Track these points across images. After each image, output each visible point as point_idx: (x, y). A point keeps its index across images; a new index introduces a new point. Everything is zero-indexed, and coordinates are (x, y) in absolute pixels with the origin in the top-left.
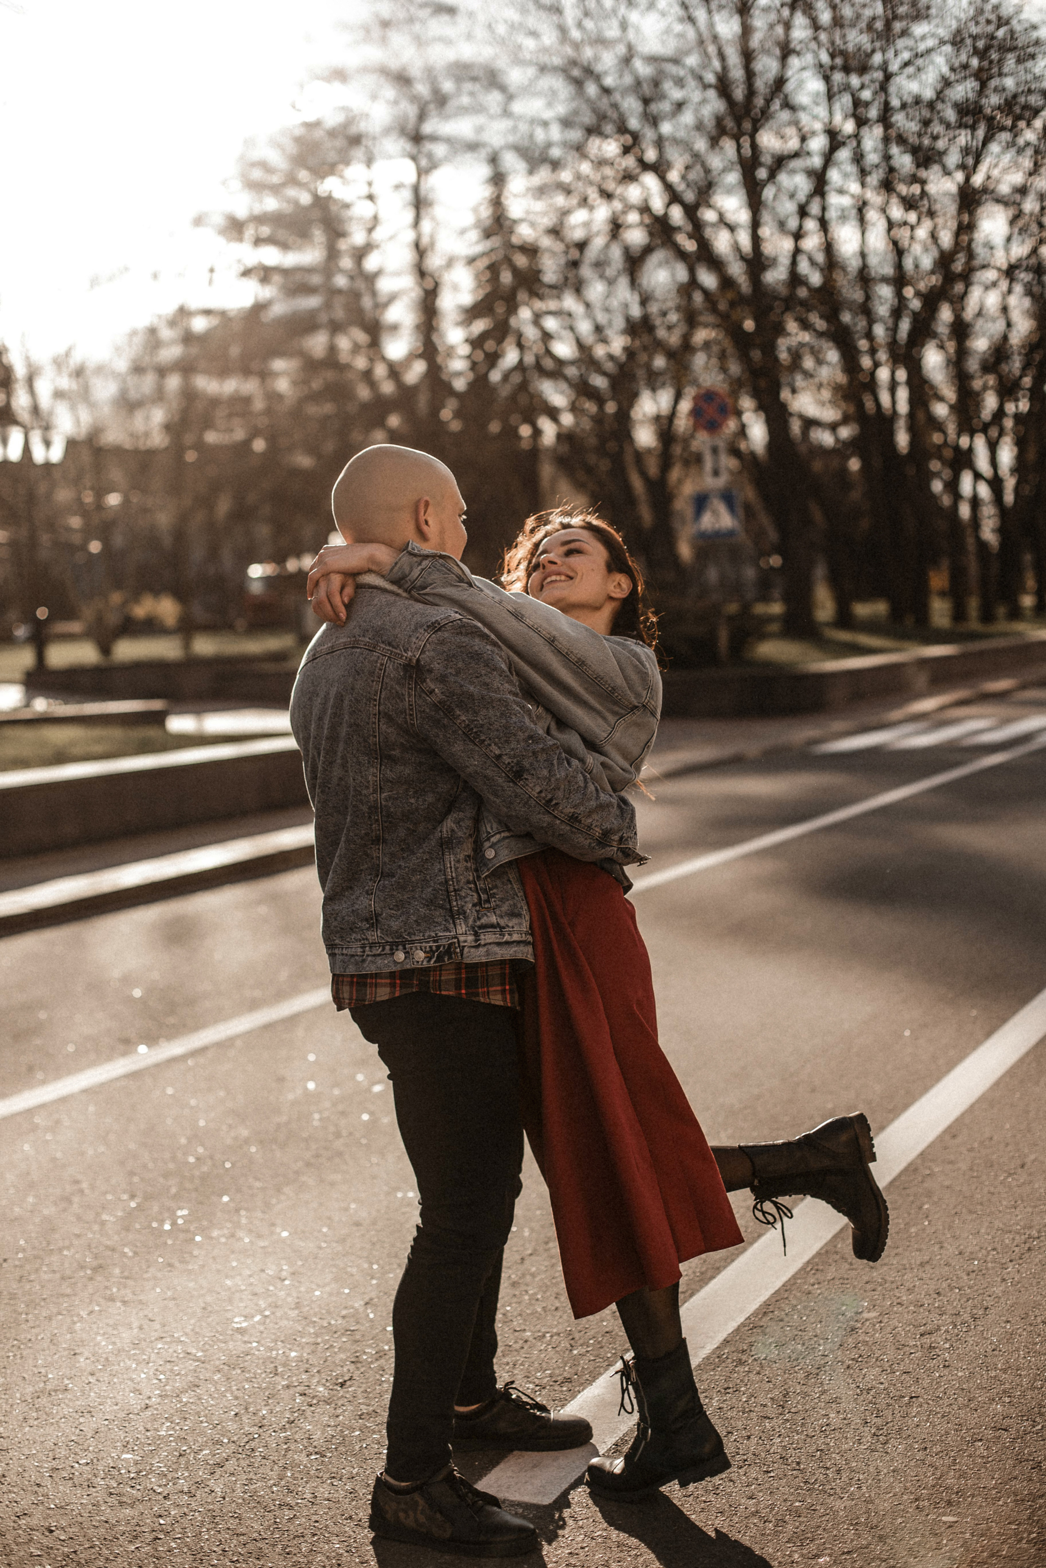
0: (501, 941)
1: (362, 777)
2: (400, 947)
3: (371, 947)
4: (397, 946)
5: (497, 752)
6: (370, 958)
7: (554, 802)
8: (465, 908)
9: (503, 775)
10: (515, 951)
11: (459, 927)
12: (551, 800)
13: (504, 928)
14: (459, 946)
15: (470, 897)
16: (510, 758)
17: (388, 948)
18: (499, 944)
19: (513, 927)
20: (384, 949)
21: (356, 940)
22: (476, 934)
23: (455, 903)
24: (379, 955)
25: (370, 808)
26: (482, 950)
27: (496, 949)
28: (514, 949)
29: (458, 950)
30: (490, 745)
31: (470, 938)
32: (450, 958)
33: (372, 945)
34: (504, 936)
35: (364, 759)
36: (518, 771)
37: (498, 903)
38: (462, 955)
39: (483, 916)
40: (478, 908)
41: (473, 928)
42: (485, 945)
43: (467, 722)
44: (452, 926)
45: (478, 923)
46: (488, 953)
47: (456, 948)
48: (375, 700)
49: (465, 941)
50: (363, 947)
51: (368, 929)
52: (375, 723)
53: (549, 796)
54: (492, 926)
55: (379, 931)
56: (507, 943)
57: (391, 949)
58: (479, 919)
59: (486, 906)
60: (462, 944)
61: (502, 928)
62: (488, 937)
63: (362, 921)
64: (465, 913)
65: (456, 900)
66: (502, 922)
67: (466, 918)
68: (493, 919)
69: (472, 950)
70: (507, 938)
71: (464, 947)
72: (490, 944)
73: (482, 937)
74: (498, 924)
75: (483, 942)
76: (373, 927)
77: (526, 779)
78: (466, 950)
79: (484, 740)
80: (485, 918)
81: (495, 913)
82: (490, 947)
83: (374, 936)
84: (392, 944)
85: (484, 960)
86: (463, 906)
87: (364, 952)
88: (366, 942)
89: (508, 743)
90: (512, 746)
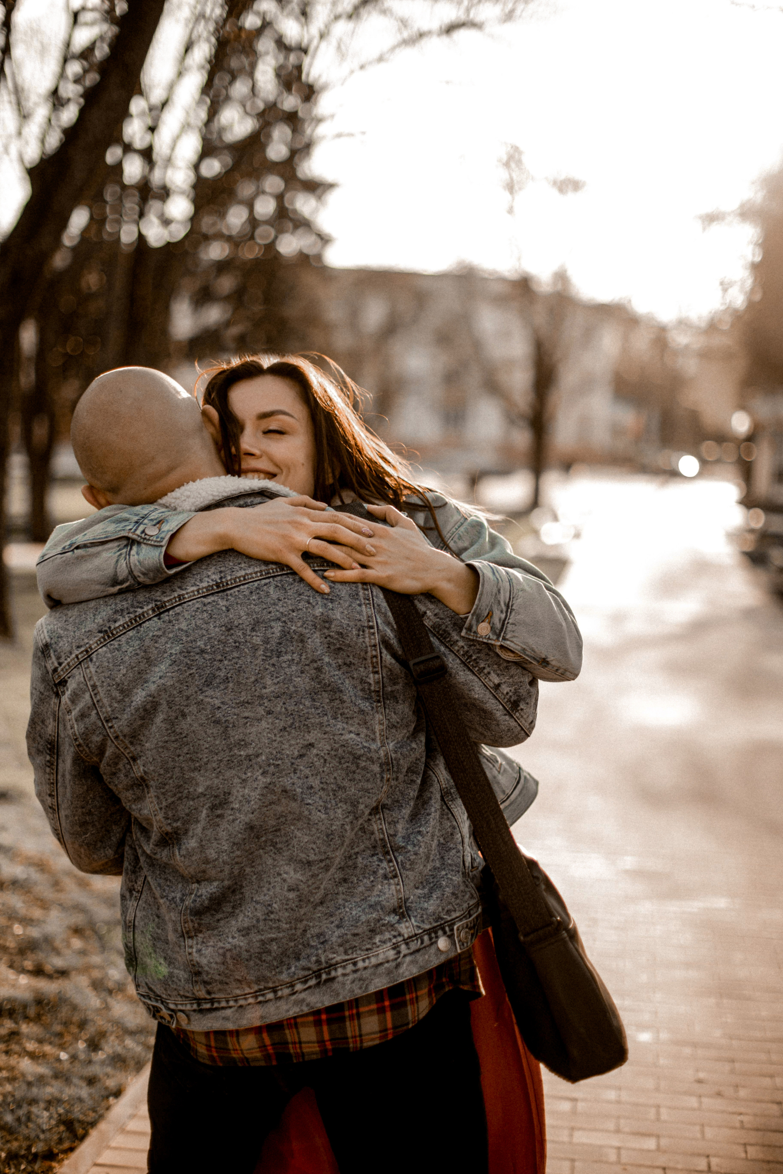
1: (367, 728)
2: (440, 933)
3: (407, 944)
4: (436, 933)
5: (497, 681)
6: (408, 959)
9: (501, 707)
16: (508, 686)
17: (426, 938)
20: (422, 943)
21: (384, 942)
24: (418, 951)
25: (381, 766)
30: (489, 673)
33: (407, 942)
35: (365, 705)
36: (515, 701)
43: (466, 648)
48: (372, 627)
50: (395, 947)
51: (399, 922)
52: (376, 656)
55: (413, 920)
57: (431, 939)
63: (389, 914)
76: (404, 917)
77: (522, 709)
79: (484, 668)
83: (406, 928)
84: (428, 932)
87: (399, 952)
88: (400, 939)
89: (508, 669)
90: (512, 673)
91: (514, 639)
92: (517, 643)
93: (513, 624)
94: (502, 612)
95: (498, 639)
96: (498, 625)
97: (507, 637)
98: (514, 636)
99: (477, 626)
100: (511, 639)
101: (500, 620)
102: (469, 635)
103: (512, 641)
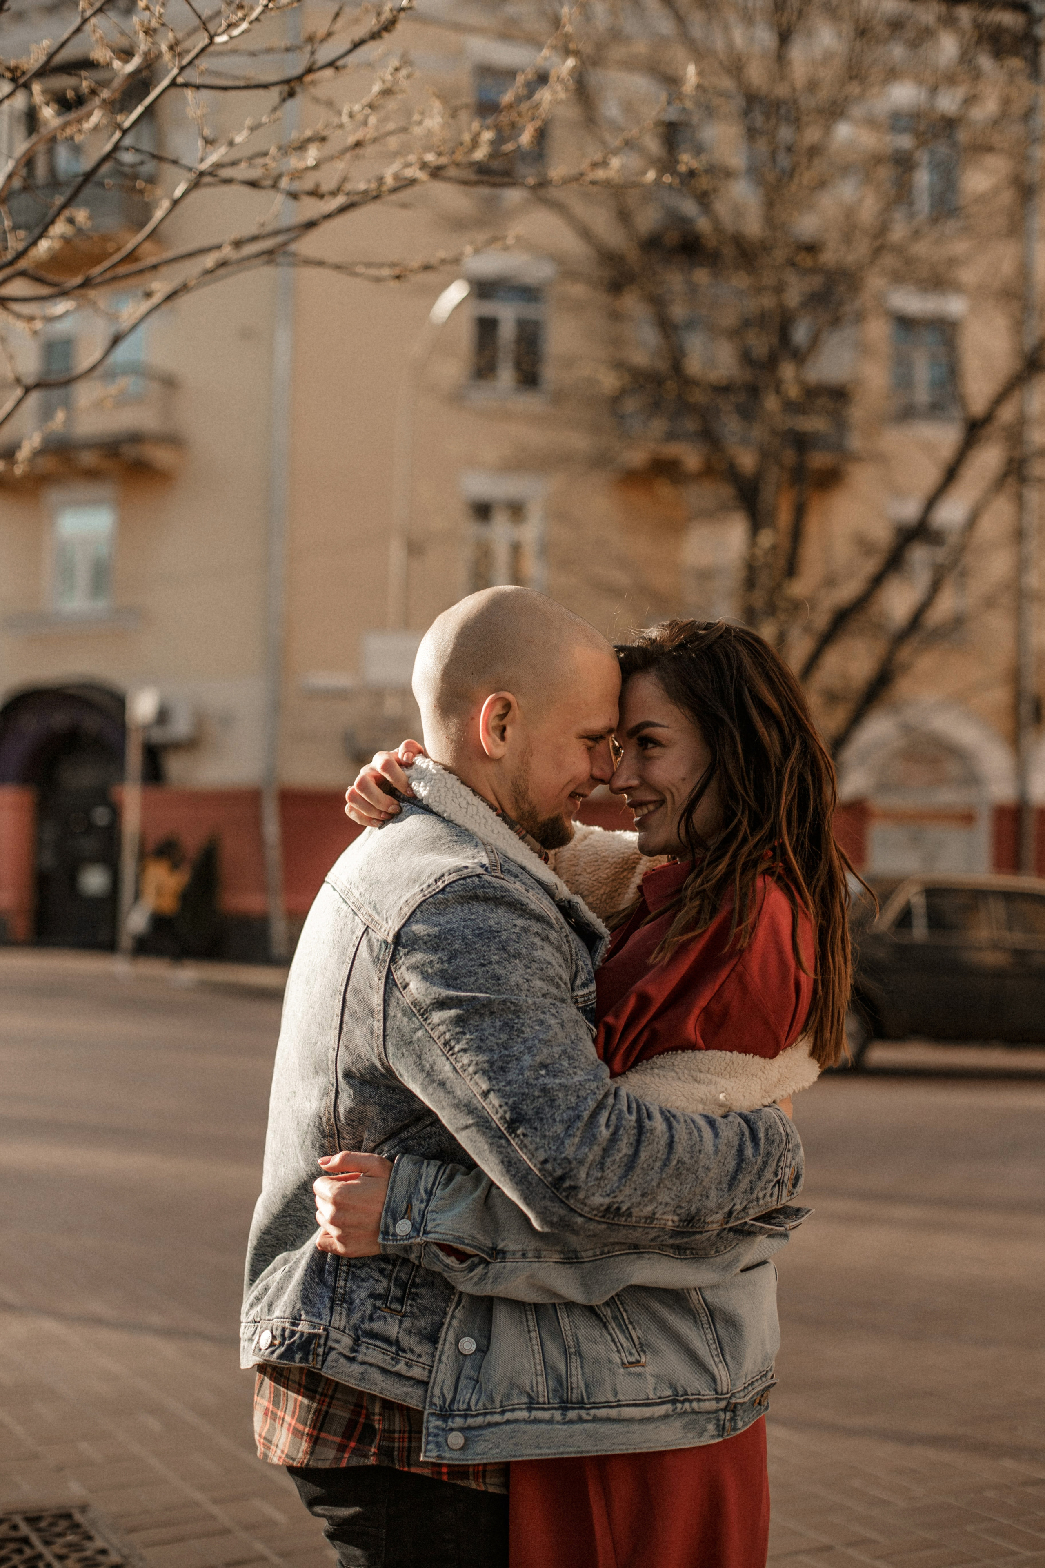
0: (389, 1367)
7: (567, 1184)
8: (355, 1296)
10: (407, 1394)
11: (336, 1317)
12: (562, 1179)
13: (404, 1351)
14: (325, 1344)
15: (371, 1282)
18: (384, 1371)
19: (420, 1356)
22: (356, 1340)
23: (342, 1283)
26: (356, 1369)
27: (377, 1376)
28: (405, 1389)
29: (321, 1351)
31: (347, 1341)
32: (305, 1359)
34: (397, 1362)
37: (415, 1310)
38: (324, 1361)
39: (379, 1318)
40: (379, 1303)
41: (356, 1328)
42: (363, 1363)
44: (327, 1311)
45: (366, 1326)
46: (362, 1378)
47: (319, 1345)
49: (337, 1341)
53: (559, 1172)
54: (387, 1340)
56: (399, 1375)
58: (371, 1319)
59: (394, 1306)
60: (330, 1343)
61: (400, 1349)
62: (372, 1354)
64: (351, 1303)
65: (346, 1280)
66: (406, 1341)
67: (350, 1312)
68: (393, 1329)
69: (342, 1360)
70: (401, 1367)
71: (333, 1349)
72: (371, 1365)
73: (363, 1349)
74: (397, 1341)
75: (360, 1357)
78: (333, 1355)
80: (381, 1323)
81: (401, 1322)
82: (370, 1369)
85: (352, 1383)
86: (352, 1291)
89: (504, 1071)
90: (510, 1078)
91: (437, 1229)
92: (443, 1231)
93: (432, 1211)
94: (422, 1201)
95: (418, 1235)
96: (418, 1219)
97: (428, 1229)
98: (438, 1225)
99: (394, 1224)
100: (433, 1230)
101: (420, 1211)
102: (387, 1240)
103: (437, 1232)
